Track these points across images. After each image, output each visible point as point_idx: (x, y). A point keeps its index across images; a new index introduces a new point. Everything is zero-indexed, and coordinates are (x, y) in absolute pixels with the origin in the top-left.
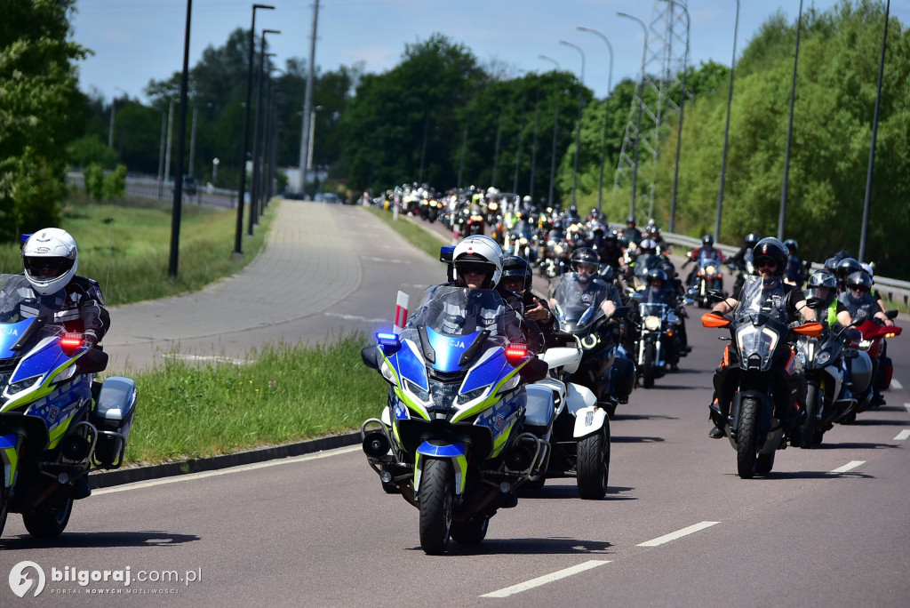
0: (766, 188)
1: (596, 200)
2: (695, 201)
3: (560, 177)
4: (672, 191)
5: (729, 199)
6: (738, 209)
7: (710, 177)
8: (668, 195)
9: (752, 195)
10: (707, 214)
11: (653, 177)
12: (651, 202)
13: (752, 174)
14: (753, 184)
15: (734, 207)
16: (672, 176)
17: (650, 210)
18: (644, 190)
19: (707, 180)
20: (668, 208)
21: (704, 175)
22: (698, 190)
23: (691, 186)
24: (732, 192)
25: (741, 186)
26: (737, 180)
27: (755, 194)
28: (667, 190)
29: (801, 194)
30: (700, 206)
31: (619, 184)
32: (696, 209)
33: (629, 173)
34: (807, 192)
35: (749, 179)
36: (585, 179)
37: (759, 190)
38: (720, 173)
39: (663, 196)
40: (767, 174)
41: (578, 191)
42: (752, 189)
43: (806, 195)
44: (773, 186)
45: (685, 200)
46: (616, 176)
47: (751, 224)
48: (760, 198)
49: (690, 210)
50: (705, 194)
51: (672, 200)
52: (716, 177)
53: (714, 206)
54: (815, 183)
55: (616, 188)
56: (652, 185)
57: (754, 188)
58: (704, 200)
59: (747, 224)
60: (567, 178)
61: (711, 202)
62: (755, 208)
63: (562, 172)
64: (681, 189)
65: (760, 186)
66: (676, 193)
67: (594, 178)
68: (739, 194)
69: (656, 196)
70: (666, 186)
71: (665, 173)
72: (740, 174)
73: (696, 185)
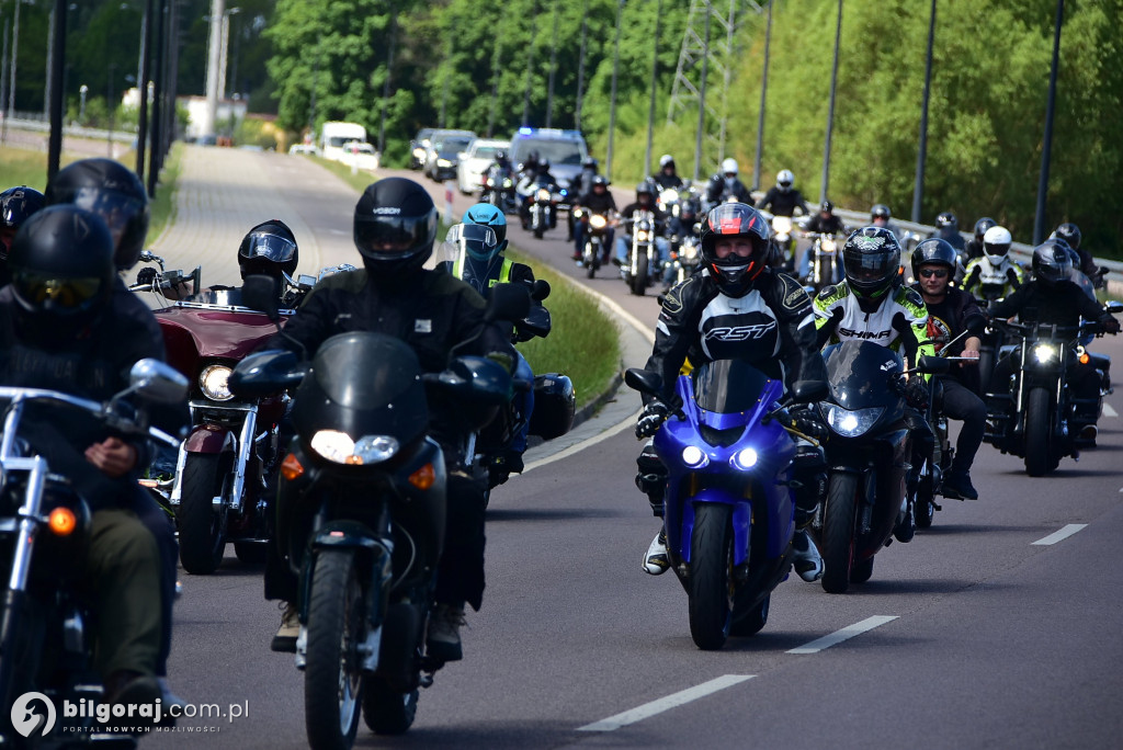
0: (892, 124)
1: (644, 143)
2: (789, 144)
3: (585, 110)
4: (756, 128)
5: (839, 141)
6: (849, 155)
7: (810, 109)
8: (748, 135)
9: (869, 136)
10: (805, 163)
11: (725, 109)
12: (720, 144)
13: (870, 105)
14: (872, 119)
15: (845, 151)
16: (755, 108)
18: (713, 128)
19: (807, 114)
20: (747, 154)
21: (801, 105)
22: (794, 126)
23: (783, 121)
24: (842, 131)
25: (855, 123)
26: (849, 111)
27: (874, 133)
28: (747, 129)
29: (942, 134)
30: (795, 152)
31: (674, 119)
32: (790, 155)
33: (688, 104)
34: (953, 128)
35: (867, 111)
36: (624, 112)
37: (880, 128)
38: (826, 104)
39: (742, 138)
40: (894, 104)
41: (617, 131)
42: (869, 128)
43: (951, 135)
44: (901, 122)
45: (773, 143)
46: (670, 110)
47: (870, 177)
48: (883, 139)
49: (780, 157)
50: (803, 133)
51: (756, 143)
52: (818, 108)
53: (816, 151)
54: (966, 116)
55: (670, 125)
56: (721, 120)
57: (874, 125)
58: (801, 142)
59: (864, 177)
60: (594, 107)
61: (810, 145)
62: (876, 154)
63: (591, 102)
64: (769, 127)
65: (882, 121)
66: (762, 132)
67: (640, 113)
68: (852, 133)
69: (728, 137)
70: (745, 122)
71: (745, 104)
72: (852, 104)
73: (789, 120)
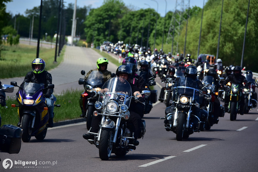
0: (213, 44)
1: (161, 47)
2: (191, 48)
3: (149, 40)
4: (184, 44)
5: (201, 47)
11: (178, 40)
12: (177, 48)
13: (208, 40)
14: (208, 43)
15: (202, 50)
16: (184, 40)
17: (177, 50)
18: (175, 44)
19: (194, 42)
20: (182, 50)
21: (194, 40)
22: (192, 44)
23: (190, 43)
24: (202, 46)
25: (205, 44)
29: (223, 46)
31: (168, 42)
32: (191, 50)
33: (171, 39)
34: (225, 45)
35: (207, 41)
36: (158, 41)
37: (210, 45)
38: (199, 40)
39: (181, 46)
40: (213, 40)
41: (156, 45)
42: (208, 45)
43: (225, 47)
45: (188, 48)
46: (167, 40)
48: (211, 47)
49: (189, 51)
50: (194, 46)
51: (184, 47)
52: (197, 41)
53: (197, 49)
54: (229, 43)
55: (167, 44)
56: (177, 43)
60: (151, 40)
61: (195, 48)
62: (209, 50)
63: (150, 38)
64: (187, 44)
65: (211, 43)
66: (185, 45)
67: (161, 41)
68: (204, 46)
69: (179, 46)
70: (182, 43)
71: (182, 39)
72: (204, 40)
73: (191, 43)
